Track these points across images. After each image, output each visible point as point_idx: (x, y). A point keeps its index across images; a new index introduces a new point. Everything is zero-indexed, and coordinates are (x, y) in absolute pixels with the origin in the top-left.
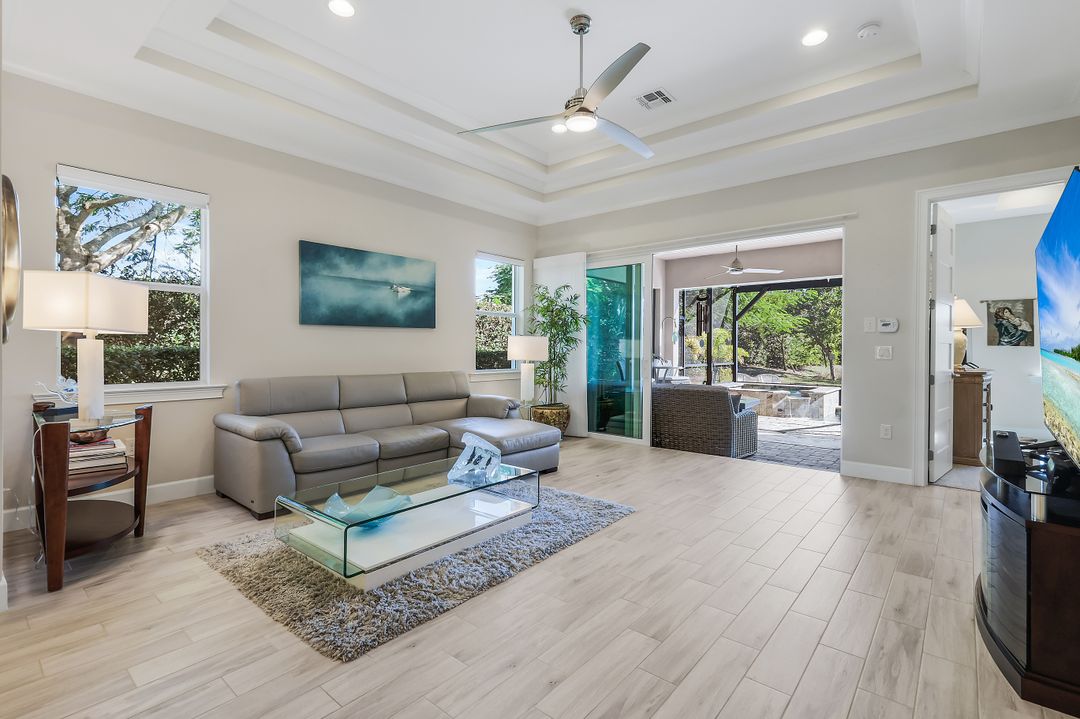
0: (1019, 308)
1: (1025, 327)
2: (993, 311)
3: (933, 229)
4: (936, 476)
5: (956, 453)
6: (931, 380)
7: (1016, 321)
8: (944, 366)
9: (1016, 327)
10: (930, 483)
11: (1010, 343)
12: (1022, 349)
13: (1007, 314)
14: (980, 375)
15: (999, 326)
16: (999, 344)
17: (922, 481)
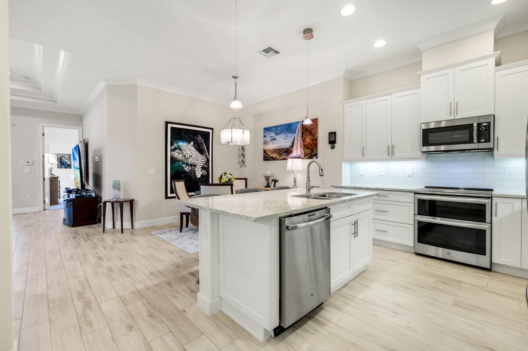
0: (67, 157)
1: (69, 163)
2: (59, 157)
3: (43, 134)
4: (46, 208)
5: (51, 202)
6: (44, 179)
7: (66, 161)
8: (47, 176)
9: (66, 163)
10: (44, 210)
11: (64, 168)
12: (68, 169)
13: (63, 158)
14: (57, 178)
15: (61, 162)
16: (61, 168)
17: (42, 209)
